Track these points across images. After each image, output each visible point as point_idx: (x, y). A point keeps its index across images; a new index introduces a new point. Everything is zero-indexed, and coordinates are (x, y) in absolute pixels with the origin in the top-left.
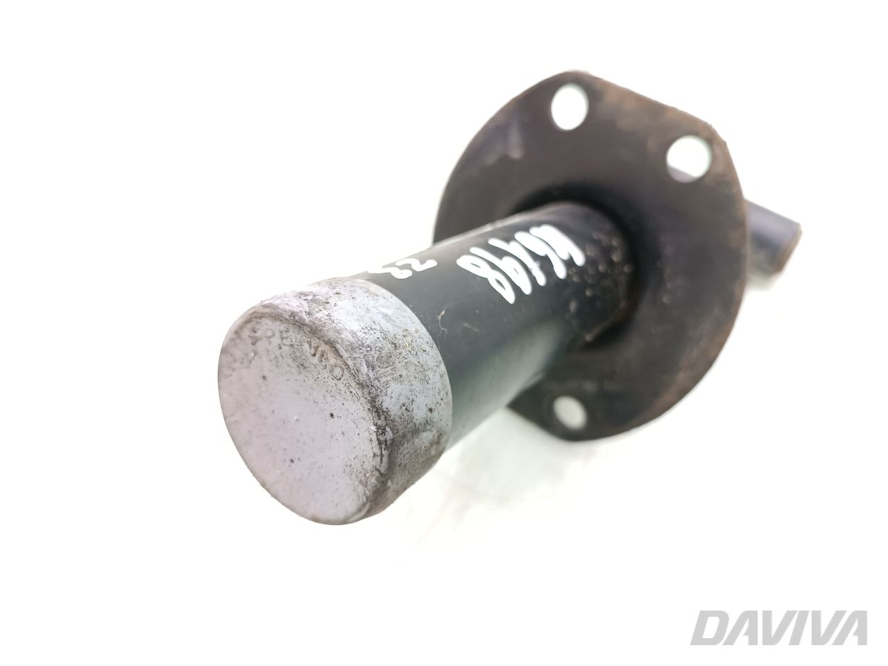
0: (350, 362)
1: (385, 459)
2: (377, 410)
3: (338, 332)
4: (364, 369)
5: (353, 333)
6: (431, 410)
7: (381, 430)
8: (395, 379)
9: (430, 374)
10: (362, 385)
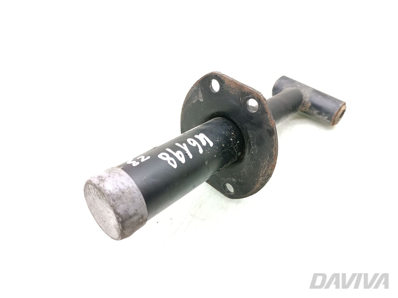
0: (108, 200)
1: (121, 226)
2: (116, 213)
3: (105, 191)
4: (112, 201)
5: (109, 191)
6: (136, 210)
7: (118, 219)
8: (122, 204)
9: (136, 200)
10: (111, 206)
